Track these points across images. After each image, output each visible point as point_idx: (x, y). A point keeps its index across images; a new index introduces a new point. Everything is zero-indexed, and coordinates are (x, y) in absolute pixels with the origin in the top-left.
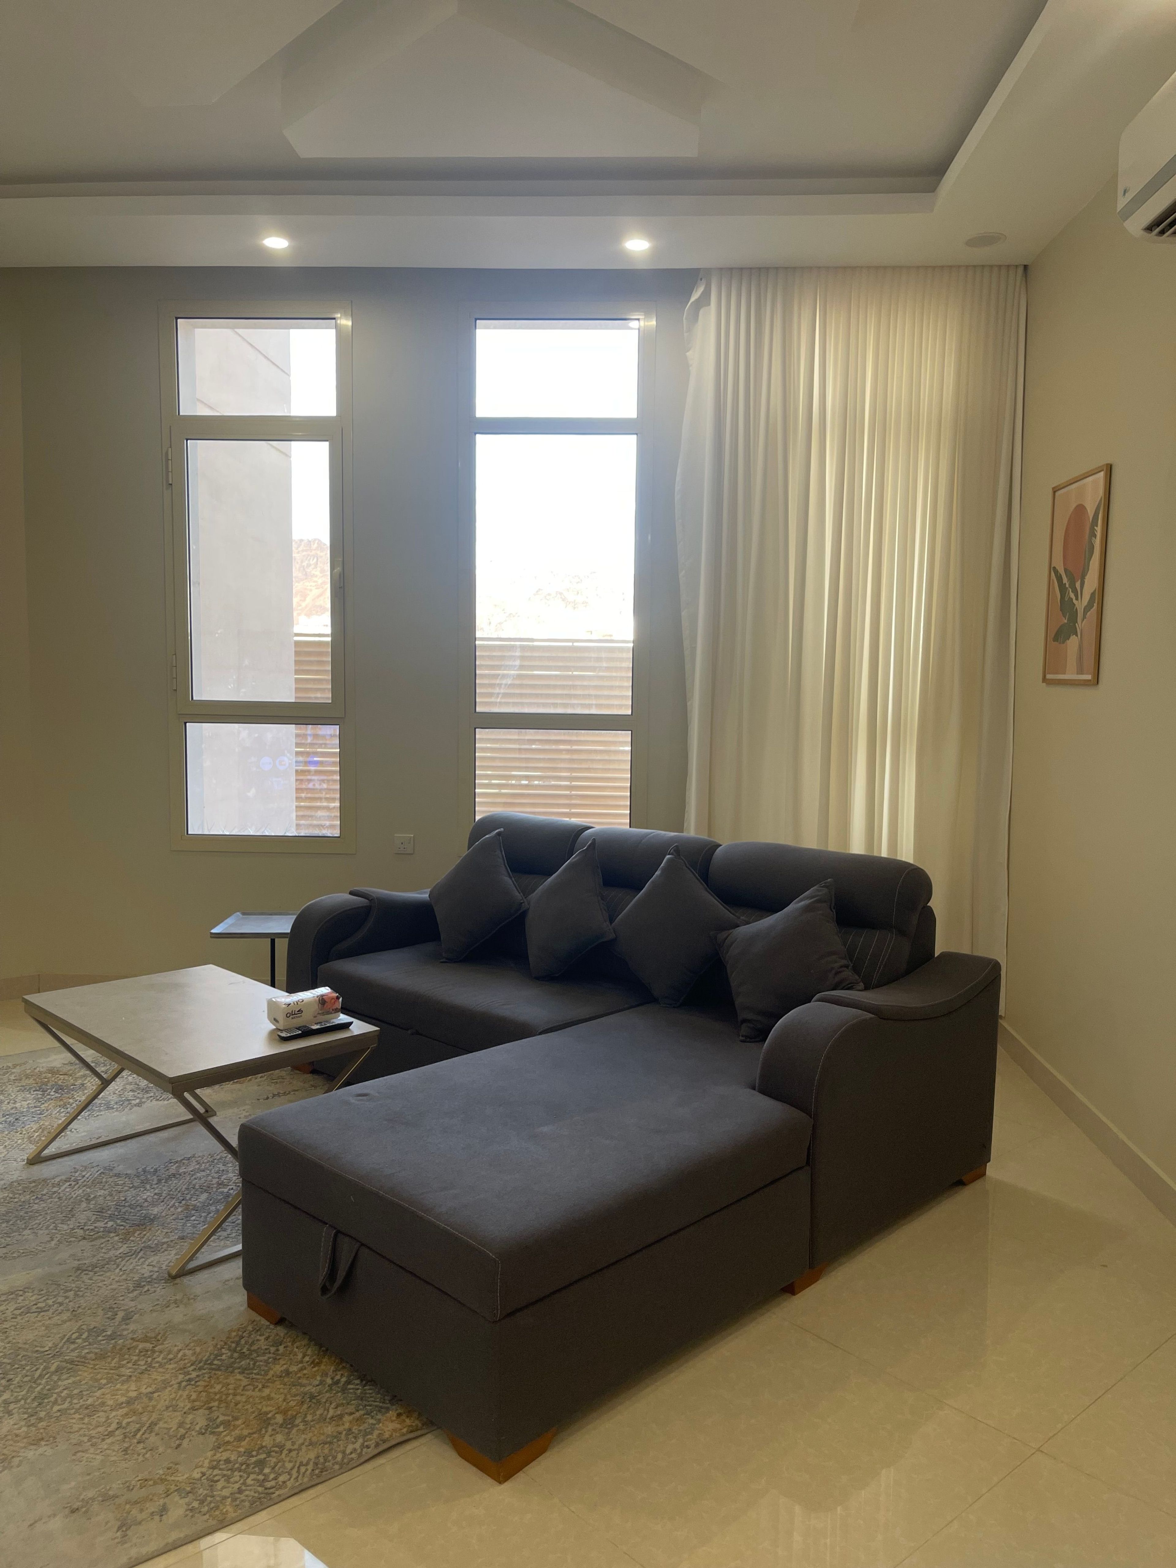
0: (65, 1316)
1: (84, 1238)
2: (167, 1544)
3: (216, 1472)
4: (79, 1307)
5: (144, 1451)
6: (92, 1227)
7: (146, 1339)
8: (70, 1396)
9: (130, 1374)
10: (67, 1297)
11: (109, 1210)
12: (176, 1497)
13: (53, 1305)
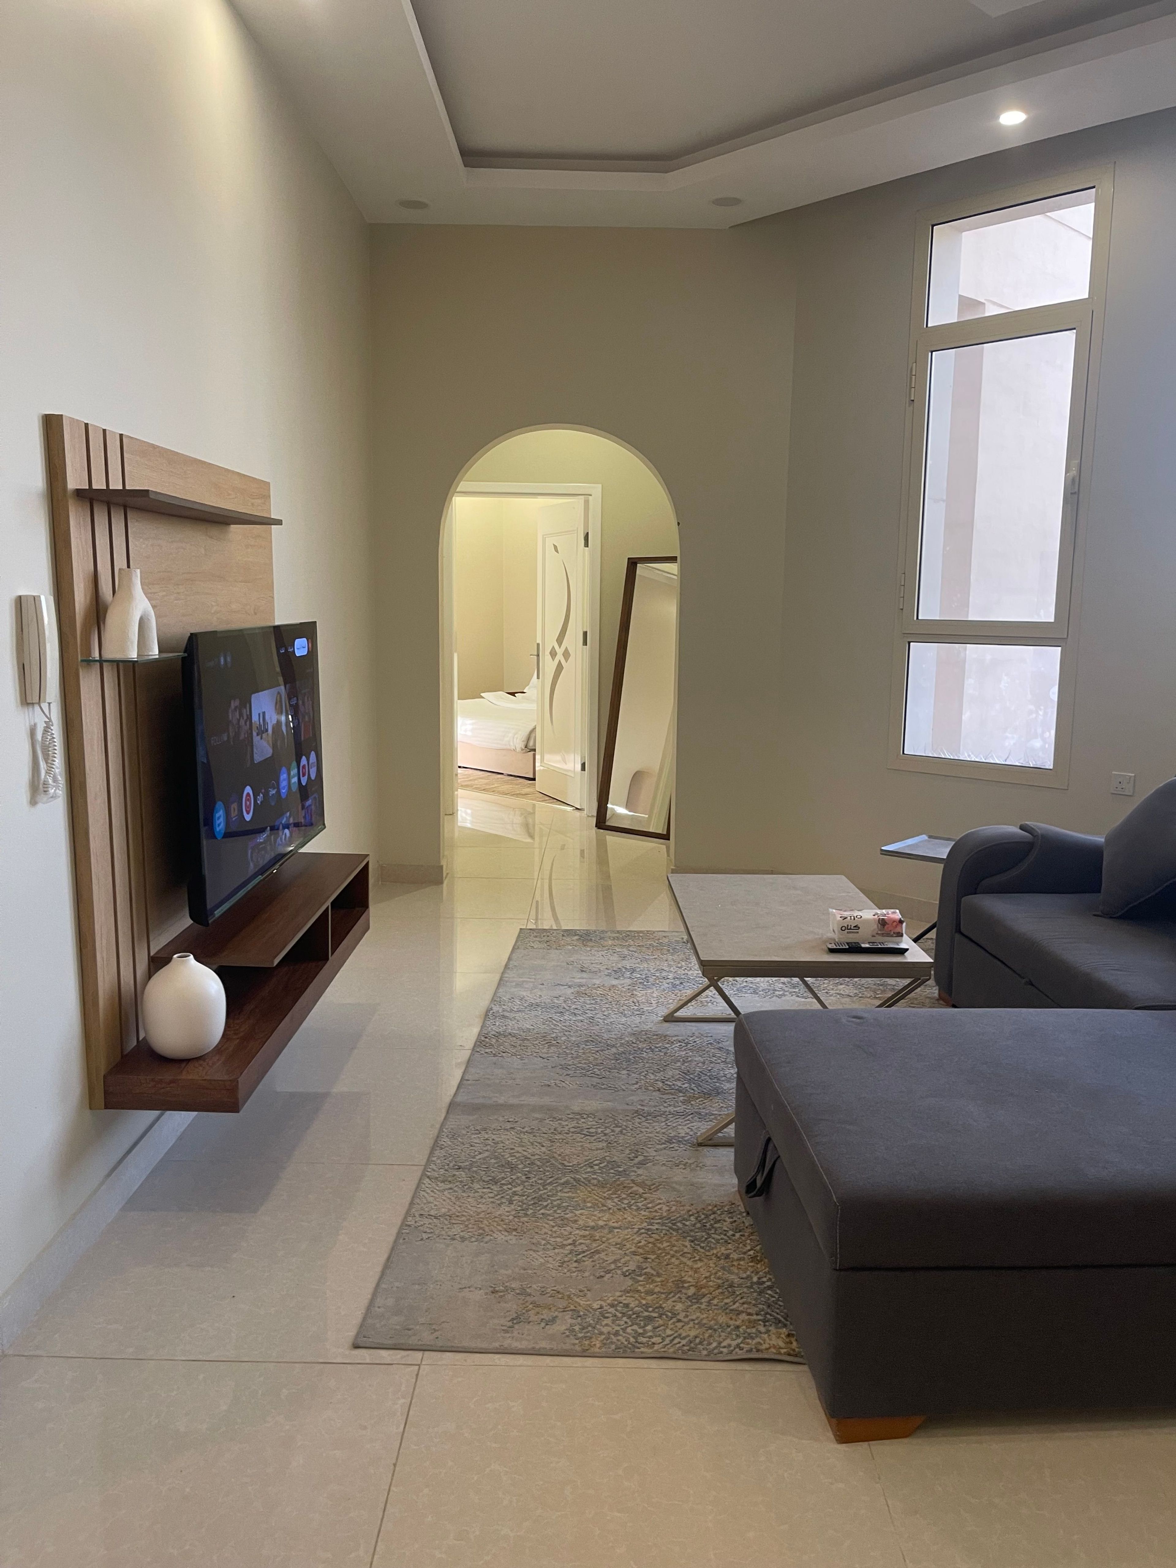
0: (601, 1145)
1: (659, 1090)
2: (534, 1348)
3: (612, 1310)
4: (615, 1142)
5: (574, 1270)
6: (671, 1084)
7: (642, 1185)
8: (559, 1206)
9: (611, 1207)
10: (613, 1131)
11: (692, 1074)
12: (568, 1316)
13: (600, 1133)
